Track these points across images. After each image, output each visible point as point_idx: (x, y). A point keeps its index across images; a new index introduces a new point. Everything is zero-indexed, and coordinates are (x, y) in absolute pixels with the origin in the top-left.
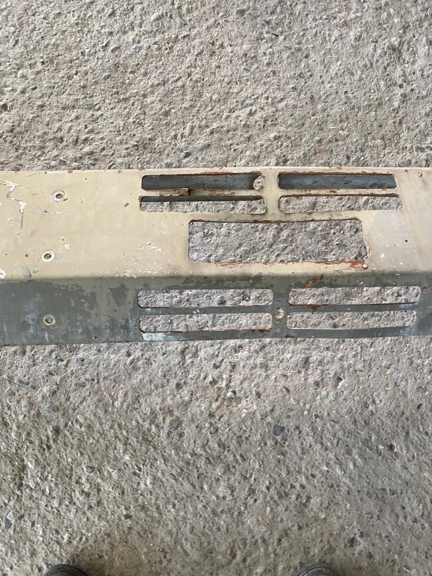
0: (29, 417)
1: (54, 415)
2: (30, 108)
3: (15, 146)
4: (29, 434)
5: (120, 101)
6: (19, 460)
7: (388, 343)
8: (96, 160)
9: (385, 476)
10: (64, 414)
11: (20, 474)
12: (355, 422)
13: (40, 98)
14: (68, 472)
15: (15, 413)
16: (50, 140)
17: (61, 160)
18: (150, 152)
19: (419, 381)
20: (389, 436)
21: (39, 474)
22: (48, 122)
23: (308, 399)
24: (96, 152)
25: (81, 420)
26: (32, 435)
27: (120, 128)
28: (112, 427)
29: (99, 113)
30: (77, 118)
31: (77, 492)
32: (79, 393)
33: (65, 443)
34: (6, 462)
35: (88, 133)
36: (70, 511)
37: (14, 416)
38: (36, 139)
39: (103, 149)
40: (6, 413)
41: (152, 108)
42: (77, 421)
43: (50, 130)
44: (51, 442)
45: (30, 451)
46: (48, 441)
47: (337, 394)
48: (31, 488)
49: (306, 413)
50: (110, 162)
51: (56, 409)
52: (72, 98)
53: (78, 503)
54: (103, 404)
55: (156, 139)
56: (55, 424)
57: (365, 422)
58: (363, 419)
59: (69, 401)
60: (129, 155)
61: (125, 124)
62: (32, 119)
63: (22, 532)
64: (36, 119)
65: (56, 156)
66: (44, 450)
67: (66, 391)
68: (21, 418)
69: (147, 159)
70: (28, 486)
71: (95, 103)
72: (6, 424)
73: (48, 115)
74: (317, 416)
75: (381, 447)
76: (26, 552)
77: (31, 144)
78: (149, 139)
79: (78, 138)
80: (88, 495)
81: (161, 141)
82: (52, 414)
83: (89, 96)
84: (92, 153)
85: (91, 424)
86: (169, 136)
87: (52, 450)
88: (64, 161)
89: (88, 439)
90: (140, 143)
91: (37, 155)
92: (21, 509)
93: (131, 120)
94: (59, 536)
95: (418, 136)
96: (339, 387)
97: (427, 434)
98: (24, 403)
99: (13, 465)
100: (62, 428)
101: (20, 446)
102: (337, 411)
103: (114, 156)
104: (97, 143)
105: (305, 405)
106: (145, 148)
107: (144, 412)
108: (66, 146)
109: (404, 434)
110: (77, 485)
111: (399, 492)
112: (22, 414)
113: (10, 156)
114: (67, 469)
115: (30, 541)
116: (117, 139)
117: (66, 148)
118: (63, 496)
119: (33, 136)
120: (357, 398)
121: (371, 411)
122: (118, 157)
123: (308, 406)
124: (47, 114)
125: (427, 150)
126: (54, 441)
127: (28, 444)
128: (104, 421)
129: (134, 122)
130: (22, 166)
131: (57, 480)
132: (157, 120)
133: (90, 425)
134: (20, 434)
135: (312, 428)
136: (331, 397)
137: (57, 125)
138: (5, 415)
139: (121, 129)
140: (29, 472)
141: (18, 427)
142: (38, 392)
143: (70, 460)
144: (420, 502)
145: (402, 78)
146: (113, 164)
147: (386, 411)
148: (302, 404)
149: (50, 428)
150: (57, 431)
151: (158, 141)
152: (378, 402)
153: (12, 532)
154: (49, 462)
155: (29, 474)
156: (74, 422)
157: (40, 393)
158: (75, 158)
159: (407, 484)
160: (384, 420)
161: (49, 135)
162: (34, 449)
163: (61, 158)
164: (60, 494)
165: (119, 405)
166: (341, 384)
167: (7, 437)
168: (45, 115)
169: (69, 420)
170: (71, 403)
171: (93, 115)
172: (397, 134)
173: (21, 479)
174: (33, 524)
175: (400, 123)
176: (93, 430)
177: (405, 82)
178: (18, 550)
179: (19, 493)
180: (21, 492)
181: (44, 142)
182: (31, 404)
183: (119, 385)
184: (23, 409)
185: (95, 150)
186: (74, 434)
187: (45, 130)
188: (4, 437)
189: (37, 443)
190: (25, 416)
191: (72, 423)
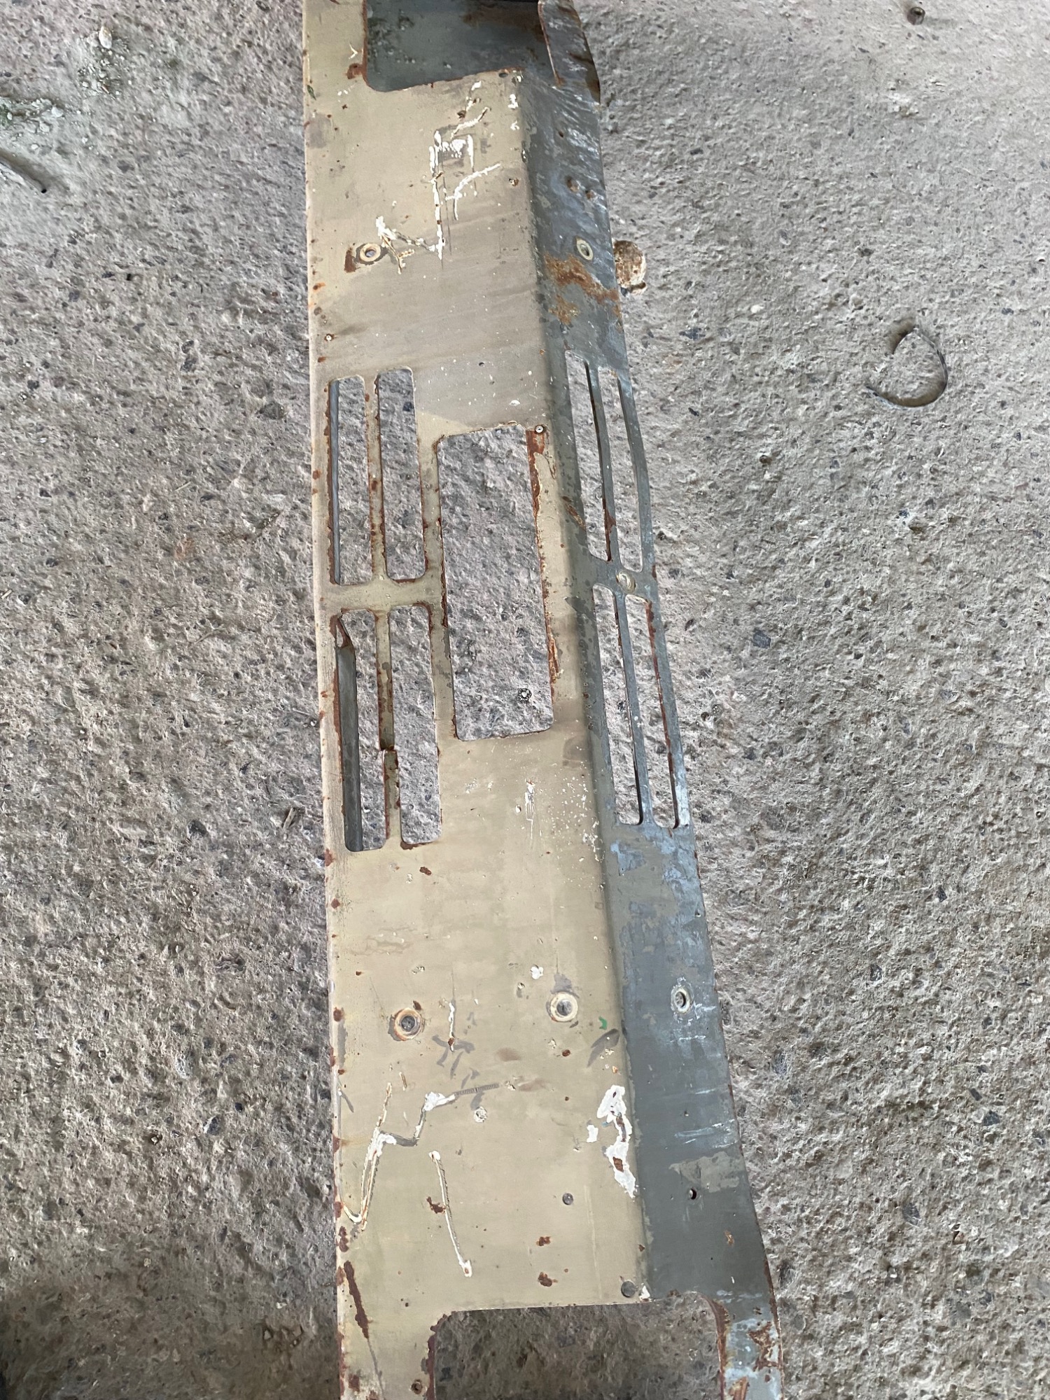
0: (800, 1110)
1: (789, 1060)
2: (55, 1238)
3: (170, 1258)
4: (831, 1105)
5: (41, 1000)
6: (880, 1117)
7: (589, 452)
8: (209, 1043)
9: (811, 473)
10: (784, 1039)
11: (903, 1110)
12: (732, 514)
13: (24, 1216)
14: (887, 1015)
15: (795, 1140)
16: (151, 1167)
17: (212, 1129)
18: (188, 915)
19: (651, 410)
20: (747, 461)
21: (898, 1071)
22: (97, 1180)
23: (701, 588)
24: (189, 1044)
25: (792, 1000)
26: (830, 1097)
27: (120, 994)
28: (796, 939)
29: (74, 1051)
30: (88, 1105)
31: (918, 993)
32: (741, 1014)
33: (837, 1029)
34: (888, 1144)
35: (134, 1072)
36: (950, 1002)
37: (802, 1143)
38: (148, 1205)
39: (180, 1028)
40: (798, 1160)
41: (67, 919)
42: (794, 1010)
43: (124, 1173)
44: (840, 1056)
45: (860, 1097)
46: (839, 1063)
47: (688, 541)
48: (925, 1083)
49: (726, 593)
50: (215, 1007)
51: (777, 1056)
52: (26, 1129)
53: (935, 989)
54: (757, 961)
55: (155, 905)
56: (805, 1053)
57: (731, 498)
58: (725, 502)
59: (758, 1032)
60: (194, 964)
61: (111, 983)
62: (90, 1227)
63: (999, 1089)
64: (89, 1216)
65: (199, 1144)
66: (854, 1069)
67: (742, 1040)
68: (803, 1127)
69: (208, 920)
70: (922, 1090)
71: (45, 1065)
72: (819, 1157)
73: (77, 1185)
74: (730, 575)
75: (767, 476)
76: (1028, 1075)
77: (164, 1217)
78: (155, 918)
79: (149, 1096)
80: (918, 972)
81: (159, 893)
82: (789, 1064)
83: (24, 1084)
84: (191, 1054)
85: (796, 981)
86: (146, 873)
87: (854, 1053)
88: (214, 1120)
89: (823, 983)
90: (163, 940)
91: (195, 1194)
92: (962, 1098)
93: (99, 969)
94: (994, 1016)
95: (158, 364)
96: (675, 537)
97: (736, 405)
98: (774, 1126)
99: (891, 1127)
100: (811, 1039)
101: (854, 1120)
102: (716, 542)
103: (198, 999)
104: (163, 1047)
105: (712, 594)
106: (178, 928)
107: (760, 880)
108: (169, 1121)
109: (741, 439)
110: (905, 994)
111: (832, 455)
112: (796, 1127)
113: (197, 1267)
114: (882, 1019)
115: (1010, 1071)
116: (151, 996)
117: (175, 1122)
118: (928, 1017)
119: (139, 1216)
120: (692, 509)
121: (710, 487)
122: (203, 989)
123: (715, 590)
124: (73, 1189)
125: (191, 352)
126: (835, 1051)
127: (849, 1103)
128: (787, 957)
129: (106, 960)
130: (225, 1230)
131: (903, 1035)
132: (102, 905)
133: (799, 984)
134: (833, 1122)
135: (750, 582)
136: (695, 550)
137: (108, 1155)
138: (802, 1163)
139: (123, 991)
140: (897, 1094)
141: (821, 1129)
142: (750, 1099)
143: (865, 1015)
144: (842, 427)
145: (13, 382)
146: (221, 998)
147: (707, 465)
148: (713, 599)
149: (814, 1064)
150: (816, 1049)
151: (158, 898)
152: (693, 477)
153: (1004, 1108)
154: (874, 1055)
155: (901, 1091)
156: (796, 1015)
157: (750, 1095)
158: (205, 1093)
159: (818, 441)
160: (722, 468)
161: (136, 1171)
162: (857, 1090)
163: (206, 1128)
164: (924, 1025)
165: (753, 928)
166: (669, 535)
167: (843, 1148)
168: (77, 1194)
169: (794, 1026)
170: (762, 1027)
171: (82, 1067)
172: (153, 403)
173: (911, 1107)
174: (981, 1069)
175: (126, 394)
176: (807, 976)
177: (23, 376)
178: (1030, 1092)
179: (936, 1106)
180: (934, 1102)
181: (155, 1182)
182: (774, 1110)
183: (717, 933)
184: (786, 1125)
185: (183, 1047)
186: (819, 1012)
187: (123, 1185)
188: (844, 1156)
189: (844, 1085)
190: (798, 1118)
191: (800, 1019)
